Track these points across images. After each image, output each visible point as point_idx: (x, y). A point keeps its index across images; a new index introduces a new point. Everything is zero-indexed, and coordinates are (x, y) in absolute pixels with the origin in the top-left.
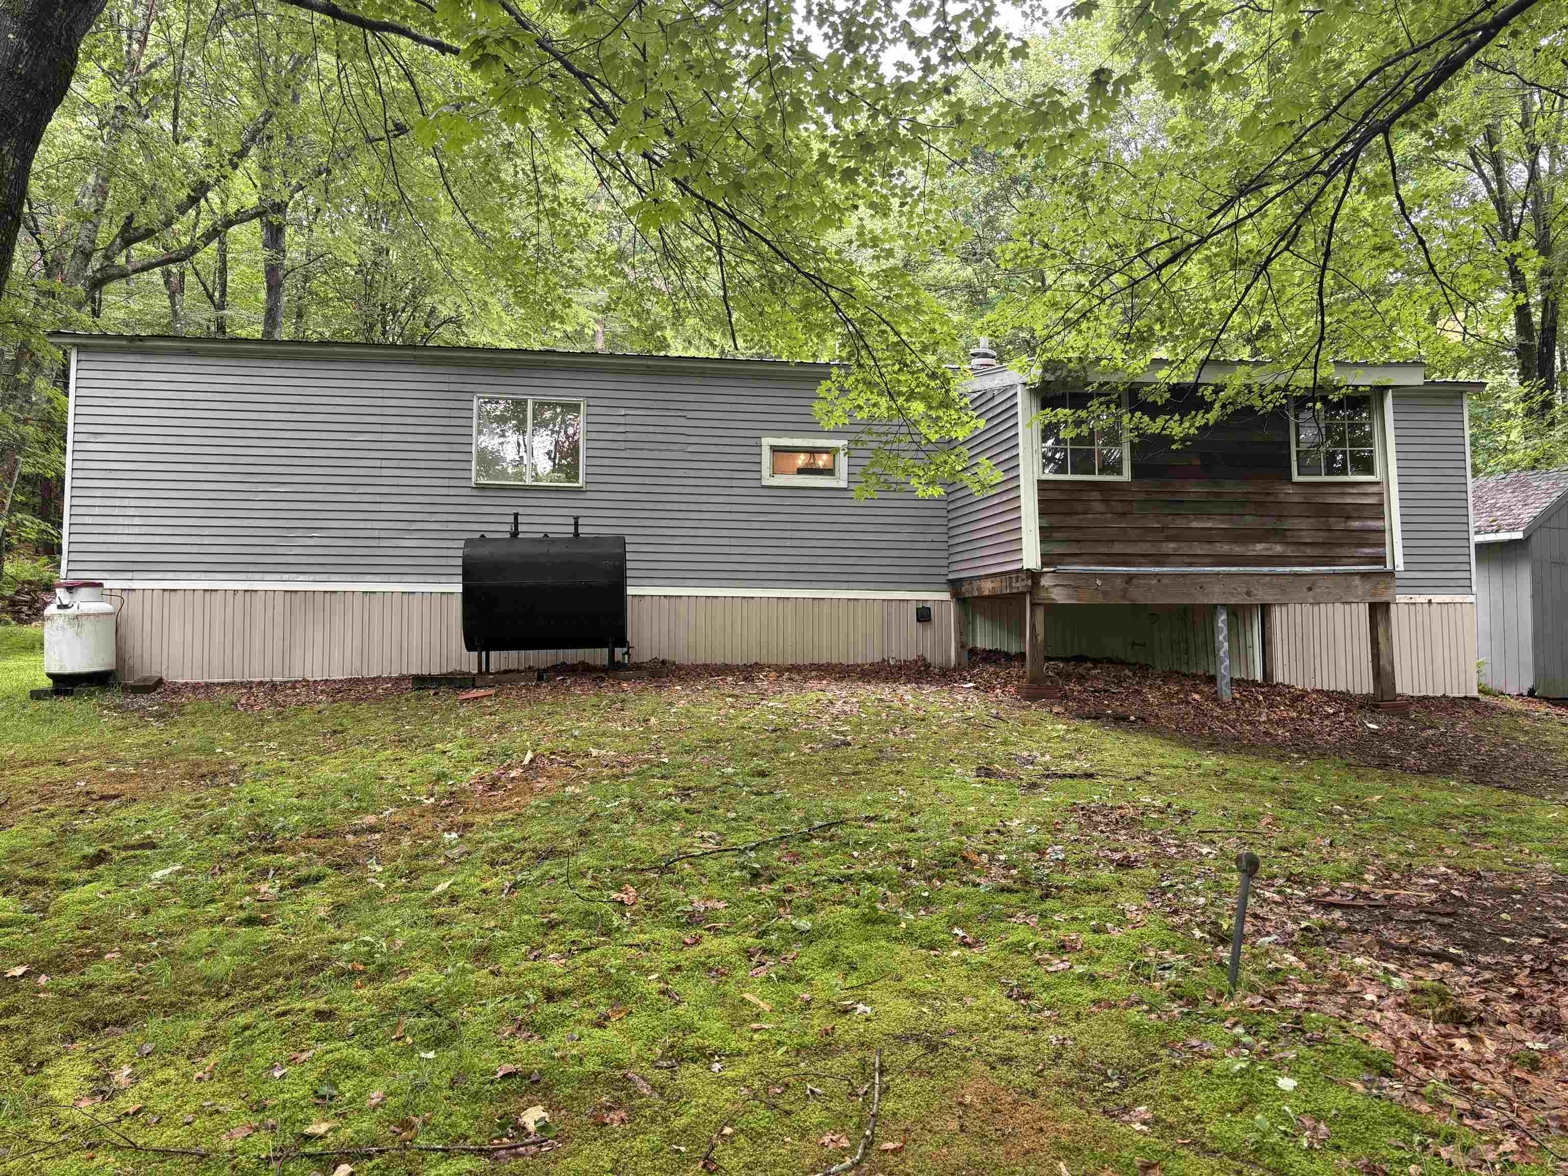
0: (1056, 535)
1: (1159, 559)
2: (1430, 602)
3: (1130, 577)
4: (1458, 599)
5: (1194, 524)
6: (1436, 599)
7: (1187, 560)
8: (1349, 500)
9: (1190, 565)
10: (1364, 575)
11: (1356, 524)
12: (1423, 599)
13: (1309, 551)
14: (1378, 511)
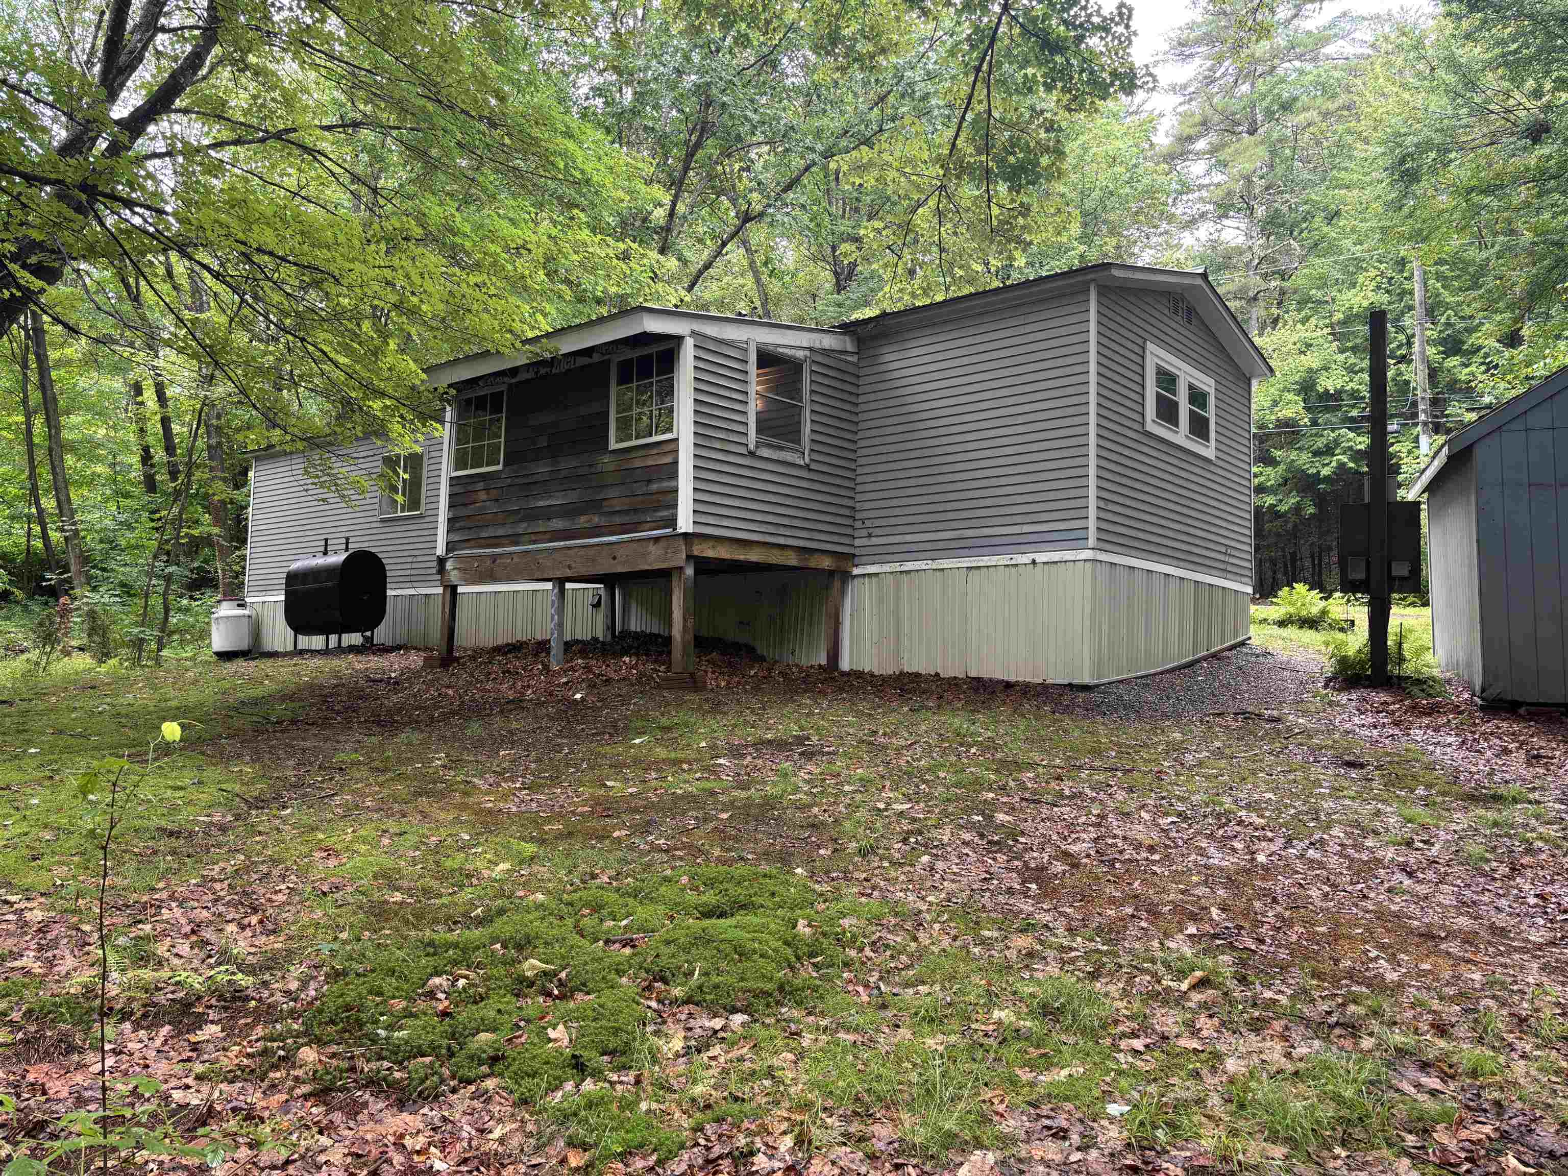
0: (457, 525)
1: (515, 539)
2: (1034, 562)
3: (494, 558)
4: (1069, 555)
5: (541, 504)
6: (1041, 558)
7: (533, 537)
8: (650, 462)
9: (535, 542)
10: (657, 539)
11: (655, 487)
12: (1026, 559)
13: (617, 520)
14: (672, 470)
